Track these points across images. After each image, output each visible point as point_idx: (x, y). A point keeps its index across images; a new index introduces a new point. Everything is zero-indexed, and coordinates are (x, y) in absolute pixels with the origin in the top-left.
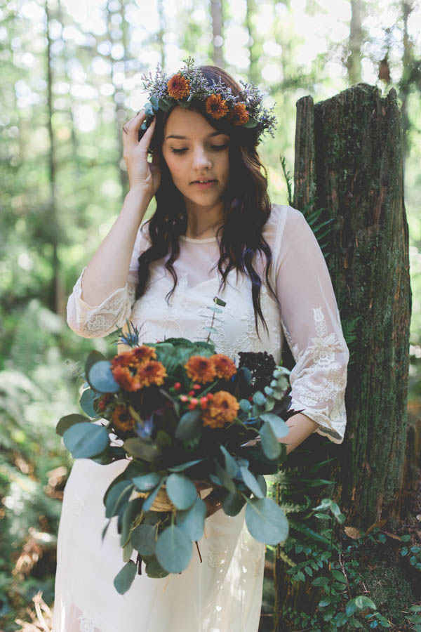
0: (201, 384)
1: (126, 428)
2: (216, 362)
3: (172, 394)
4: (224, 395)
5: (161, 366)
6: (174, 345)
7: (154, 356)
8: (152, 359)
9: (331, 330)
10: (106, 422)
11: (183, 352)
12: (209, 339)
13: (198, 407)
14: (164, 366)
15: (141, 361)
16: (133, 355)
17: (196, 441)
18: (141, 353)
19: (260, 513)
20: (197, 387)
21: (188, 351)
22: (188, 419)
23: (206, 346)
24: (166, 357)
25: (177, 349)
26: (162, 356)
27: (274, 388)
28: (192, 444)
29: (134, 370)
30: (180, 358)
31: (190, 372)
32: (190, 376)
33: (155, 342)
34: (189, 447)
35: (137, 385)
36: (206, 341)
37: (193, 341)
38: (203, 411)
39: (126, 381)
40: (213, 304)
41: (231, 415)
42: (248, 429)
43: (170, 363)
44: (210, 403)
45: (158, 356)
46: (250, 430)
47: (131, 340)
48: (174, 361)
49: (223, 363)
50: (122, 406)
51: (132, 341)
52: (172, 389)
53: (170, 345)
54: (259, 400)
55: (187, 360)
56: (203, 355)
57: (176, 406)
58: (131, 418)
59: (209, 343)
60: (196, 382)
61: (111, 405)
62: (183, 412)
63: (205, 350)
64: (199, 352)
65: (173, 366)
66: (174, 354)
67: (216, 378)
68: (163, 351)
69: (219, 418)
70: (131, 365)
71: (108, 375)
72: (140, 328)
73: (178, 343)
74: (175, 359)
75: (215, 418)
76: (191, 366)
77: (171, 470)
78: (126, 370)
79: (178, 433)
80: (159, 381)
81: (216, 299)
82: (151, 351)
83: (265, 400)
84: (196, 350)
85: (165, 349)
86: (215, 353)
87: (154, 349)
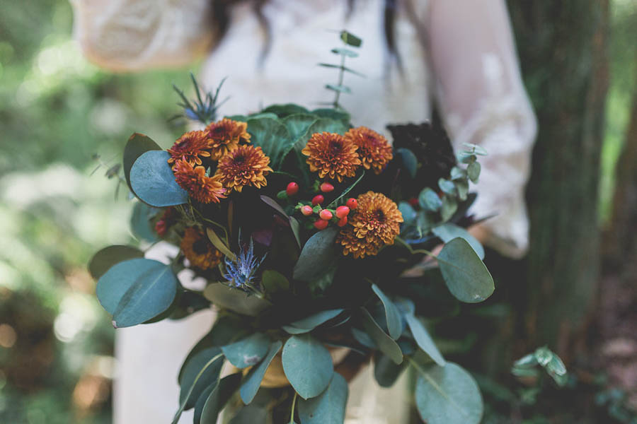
0: (334, 182)
1: (207, 264)
2: (357, 140)
3: (281, 202)
4: (375, 199)
5: (260, 153)
6: (280, 116)
7: (247, 136)
8: (242, 142)
9: (507, 89)
10: (174, 251)
11: (296, 127)
12: (336, 104)
13: (332, 223)
14: (265, 153)
15: (223, 146)
16: (208, 137)
17: (329, 279)
18: (223, 133)
19: (439, 388)
20: (326, 187)
21: (304, 124)
22: (315, 244)
23: (334, 114)
24: (268, 137)
25: (285, 122)
26: (261, 136)
27: (456, 181)
28: (321, 285)
29: (211, 164)
30: (293, 138)
31: (313, 161)
32: (313, 168)
33: (244, 113)
34: (318, 290)
35: (218, 192)
36: (331, 107)
37: (311, 108)
38: (341, 229)
39: (199, 183)
40: (341, 45)
41: (390, 233)
42: (414, 252)
43: (275, 147)
44: (353, 214)
45: (253, 138)
46: (417, 254)
47: (203, 112)
48: (282, 144)
49: (368, 142)
50: (196, 227)
51: (205, 114)
52: (282, 194)
53: (273, 116)
54: (431, 203)
55: (305, 141)
56: (333, 130)
57: (294, 223)
58: (214, 249)
59: (338, 110)
60: (327, 179)
61: (178, 225)
62: (306, 234)
63: (334, 122)
64: (324, 126)
65: (281, 153)
66: (282, 131)
67: (360, 169)
68: (262, 128)
69: (370, 240)
70: (207, 155)
71: (164, 175)
72: (218, 91)
73: (285, 112)
74: (283, 141)
75: (363, 241)
76: (314, 151)
77: (290, 330)
78: (196, 166)
79: (299, 270)
80: (259, 180)
81: (346, 36)
82: (241, 128)
83: (440, 202)
84: (318, 123)
85: (265, 124)
86: (351, 127)
87: (245, 125)
